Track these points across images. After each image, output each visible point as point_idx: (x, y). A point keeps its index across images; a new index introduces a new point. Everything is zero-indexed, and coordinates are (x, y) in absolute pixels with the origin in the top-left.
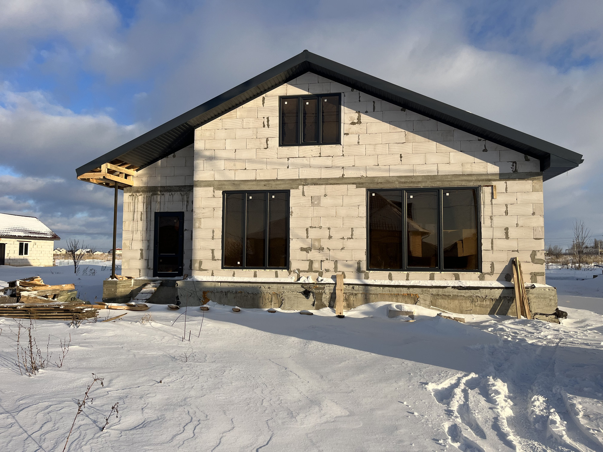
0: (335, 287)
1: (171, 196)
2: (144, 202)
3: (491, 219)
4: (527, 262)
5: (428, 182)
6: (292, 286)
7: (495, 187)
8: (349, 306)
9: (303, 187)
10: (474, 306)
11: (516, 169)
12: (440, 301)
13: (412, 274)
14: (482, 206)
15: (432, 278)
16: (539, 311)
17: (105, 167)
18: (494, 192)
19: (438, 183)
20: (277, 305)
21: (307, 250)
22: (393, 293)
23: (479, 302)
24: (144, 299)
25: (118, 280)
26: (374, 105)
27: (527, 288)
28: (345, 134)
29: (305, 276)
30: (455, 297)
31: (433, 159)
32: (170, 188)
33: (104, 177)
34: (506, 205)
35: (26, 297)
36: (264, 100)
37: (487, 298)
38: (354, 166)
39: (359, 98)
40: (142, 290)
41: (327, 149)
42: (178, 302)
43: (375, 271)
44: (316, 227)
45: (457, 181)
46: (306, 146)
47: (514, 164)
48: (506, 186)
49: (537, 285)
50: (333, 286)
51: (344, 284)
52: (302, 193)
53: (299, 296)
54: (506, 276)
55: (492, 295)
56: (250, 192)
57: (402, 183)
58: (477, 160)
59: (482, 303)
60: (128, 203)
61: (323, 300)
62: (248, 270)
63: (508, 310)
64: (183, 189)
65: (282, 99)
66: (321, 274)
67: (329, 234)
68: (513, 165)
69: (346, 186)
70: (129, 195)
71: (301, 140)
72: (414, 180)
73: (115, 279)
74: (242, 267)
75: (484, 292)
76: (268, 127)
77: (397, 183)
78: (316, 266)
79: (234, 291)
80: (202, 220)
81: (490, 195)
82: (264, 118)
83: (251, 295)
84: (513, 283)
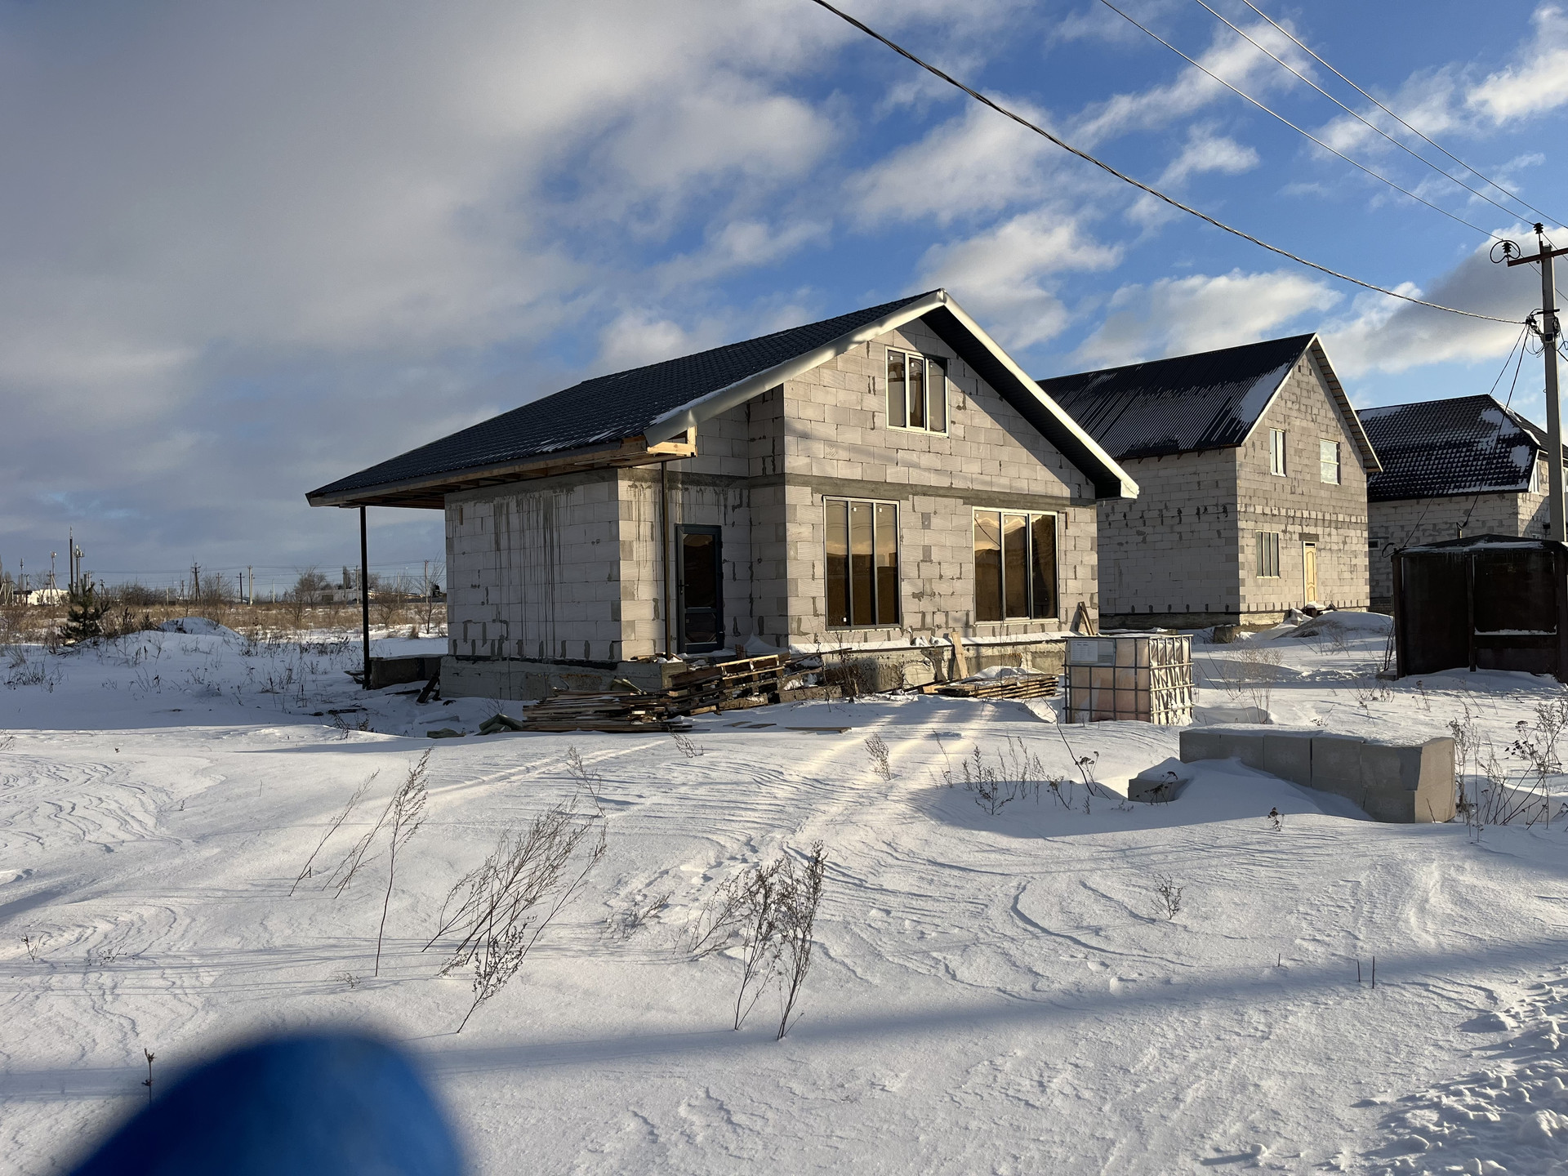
0: (953, 651)
1: (700, 494)
2: (655, 502)
3: (1065, 555)
4: (1088, 606)
5: (1021, 503)
6: (911, 653)
7: (1067, 514)
9: (914, 498)
11: (1080, 494)
14: (1059, 538)
18: (1067, 521)
21: (919, 596)
22: (1001, 654)
28: (949, 417)
29: (919, 636)
31: (1025, 472)
32: (698, 478)
34: (1075, 538)
36: (869, 347)
38: (961, 472)
39: (965, 371)
43: (983, 624)
44: (927, 561)
45: (1042, 503)
47: (1078, 487)
48: (1075, 514)
50: (950, 648)
51: (962, 645)
52: (913, 507)
53: (919, 668)
54: (1076, 623)
58: (1055, 478)
60: (628, 501)
61: (943, 670)
62: (856, 630)
64: (717, 482)
66: (934, 633)
67: (940, 573)
69: (954, 501)
70: (629, 486)
74: (849, 625)
75: (1062, 645)
76: (875, 393)
77: (997, 501)
78: (928, 620)
80: (799, 545)
81: (1064, 524)
82: (869, 377)
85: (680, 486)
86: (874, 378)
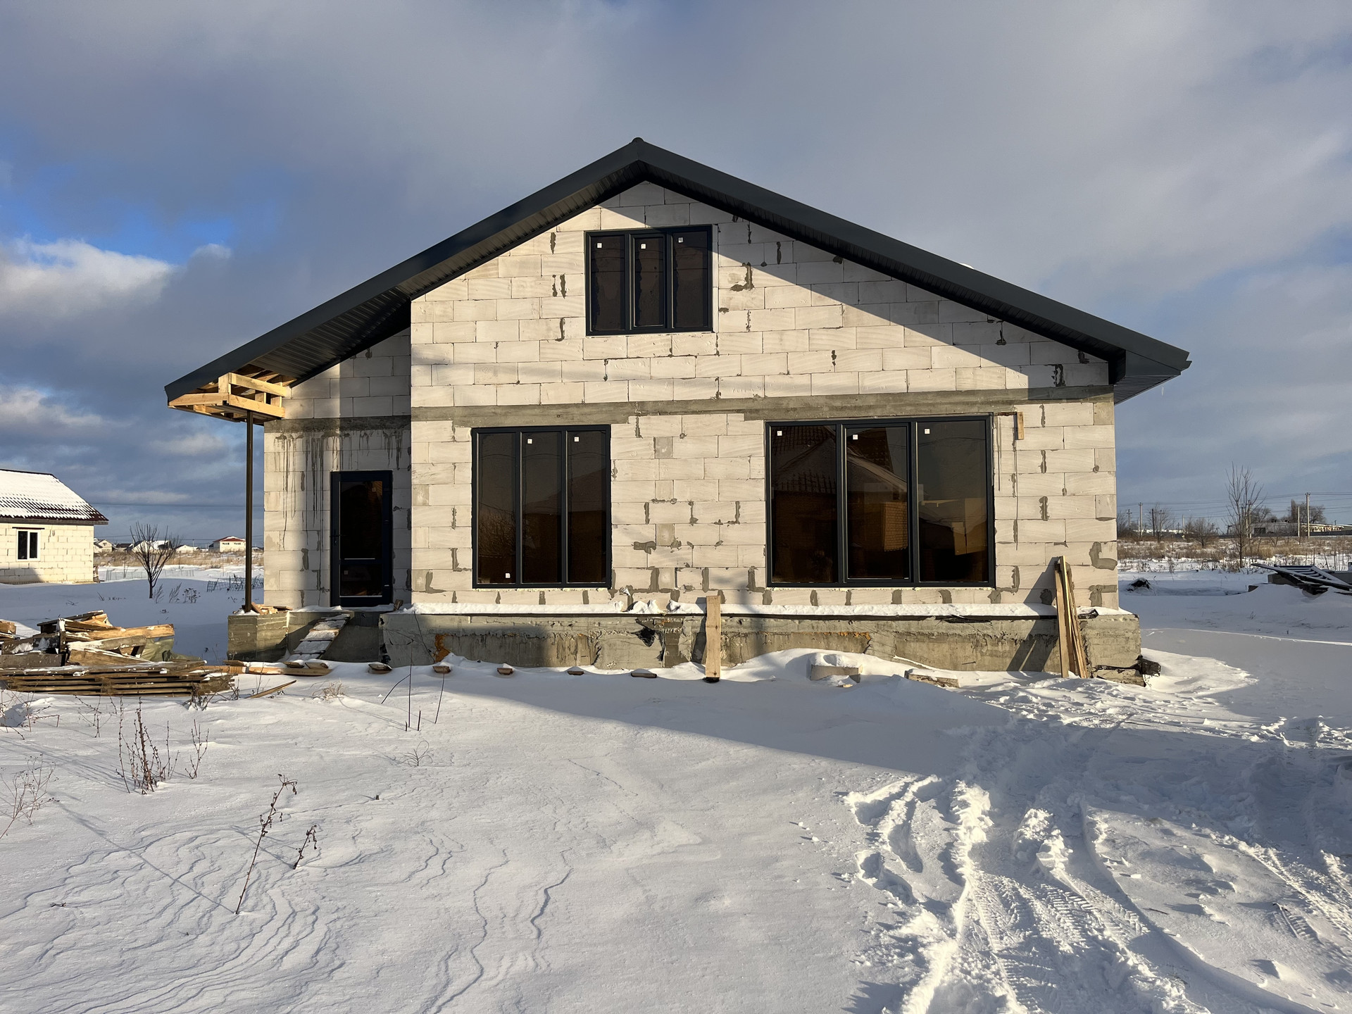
0: (704, 622)
1: (365, 438)
2: (307, 451)
3: (1014, 481)
4: (1083, 565)
5: (888, 407)
6: (616, 621)
7: (1021, 415)
8: (733, 659)
9: (638, 419)
10: (979, 654)
11: (1061, 380)
12: (913, 646)
13: (858, 592)
14: (996, 455)
15: (897, 600)
16: (1105, 662)
17: (225, 382)
18: (1019, 426)
19: (908, 408)
20: (588, 659)
21: (647, 547)
22: (819, 631)
23: (989, 647)
24: (314, 651)
25: (259, 614)
26: (778, 250)
27: (1082, 617)
28: (720, 310)
29: (644, 600)
30: (942, 637)
31: (899, 360)
32: (361, 422)
33: (225, 402)
34: (1043, 453)
35: (79, 652)
36: (555, 240)
37: (1005, 637)
38: (740, 375)
39: (749, 236)
40: (310, 634)
41: (685, 341)
42: (384, 657)
43: (784, 588)
44: (664, 501)
45: (946, 404)
46: (642, 335)
47: (1058, 369)
48: (1043, 413)
49: (1100, 611)
50: (700, 618)
51: (722, 615)
52: (636, 431)
53: (632, 641)
54: (1042, 594)
55: (1016, 632)
56: (529, 431)
57: (837, 409)
58: (985, 362)
59: (996, 648)
60: (275, 453)
61: (681, 647)
62: (526, 589)
63: (1045, 661)
64: (388, 424)
65: (592, 237)
66: (675, 596)
67: (692, 515)
68: (1056, 372)
69: (723, 417)
70: (276, 438)
71: (632, 322)
72: (859, 403)
73: (252, 613)
74: (514, 584)
75: (1000, 626)
76: (564, 296)
77: (826, 409)
78: (666, 579)
79: (500, 633)
80: (431, 488)
81: (1011, 433)
82: (554, 276)
83: (535, 640)
84: (1055, 607)
85: (338, 432)
86: (562, 277)
